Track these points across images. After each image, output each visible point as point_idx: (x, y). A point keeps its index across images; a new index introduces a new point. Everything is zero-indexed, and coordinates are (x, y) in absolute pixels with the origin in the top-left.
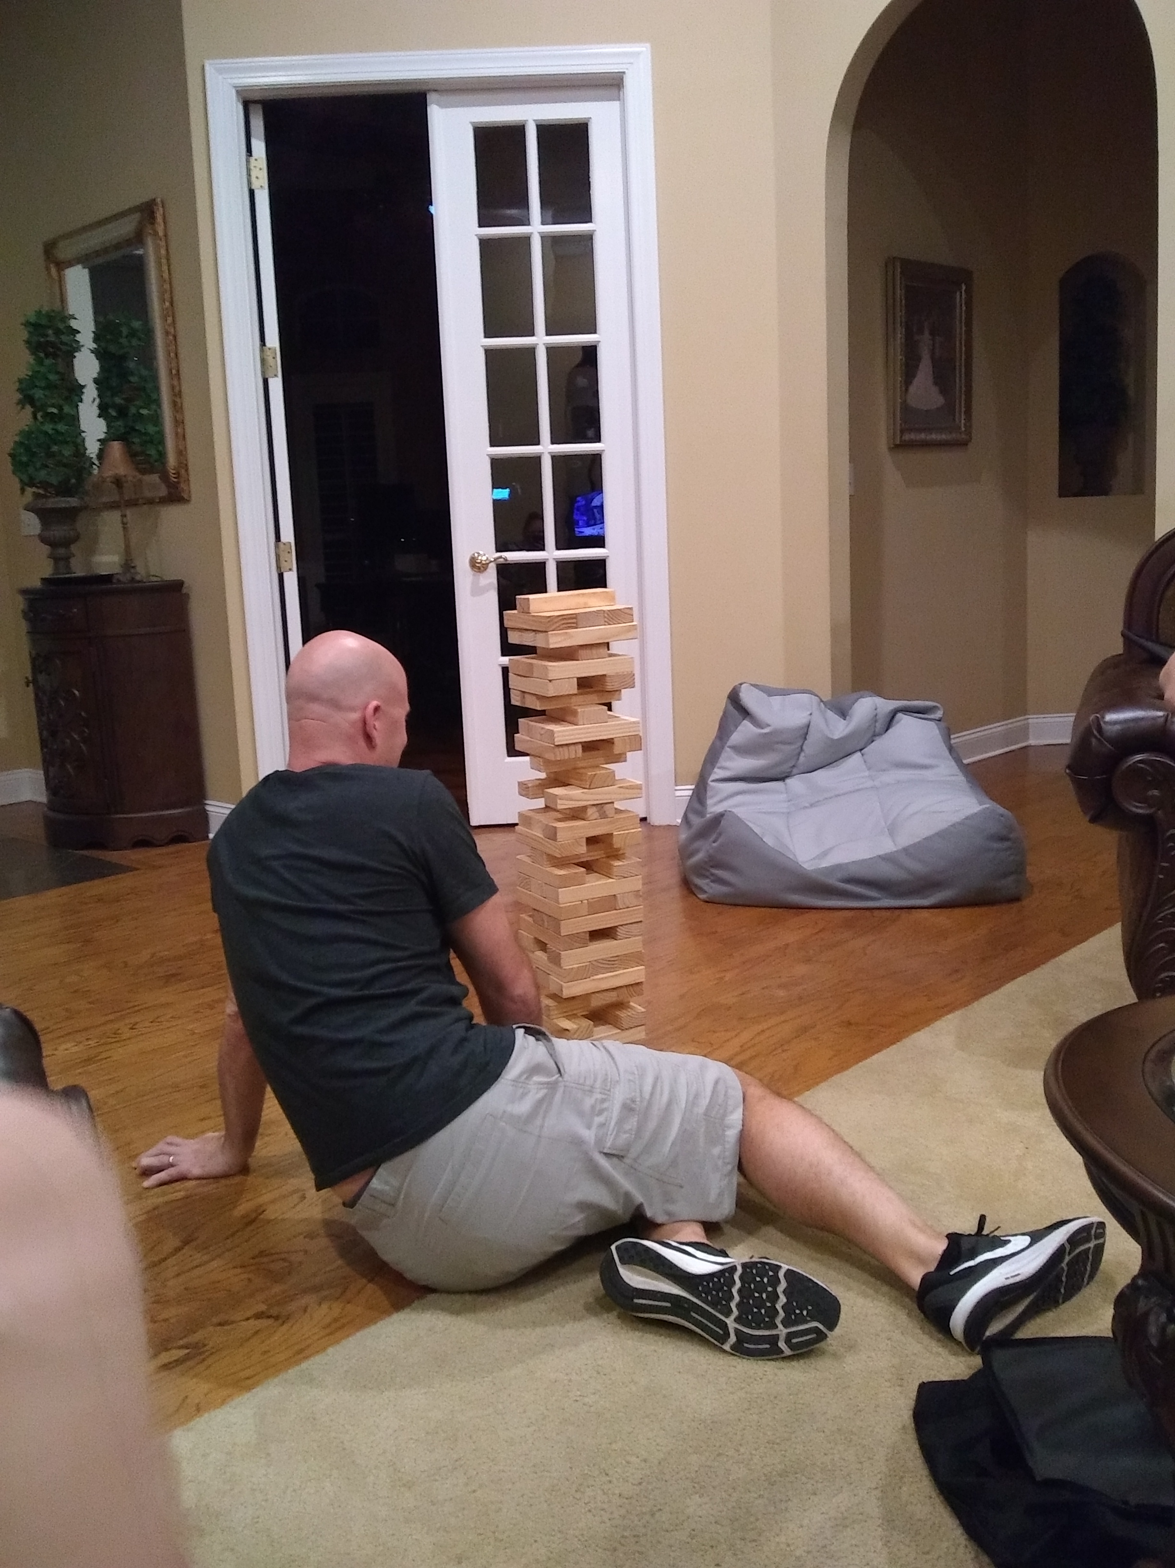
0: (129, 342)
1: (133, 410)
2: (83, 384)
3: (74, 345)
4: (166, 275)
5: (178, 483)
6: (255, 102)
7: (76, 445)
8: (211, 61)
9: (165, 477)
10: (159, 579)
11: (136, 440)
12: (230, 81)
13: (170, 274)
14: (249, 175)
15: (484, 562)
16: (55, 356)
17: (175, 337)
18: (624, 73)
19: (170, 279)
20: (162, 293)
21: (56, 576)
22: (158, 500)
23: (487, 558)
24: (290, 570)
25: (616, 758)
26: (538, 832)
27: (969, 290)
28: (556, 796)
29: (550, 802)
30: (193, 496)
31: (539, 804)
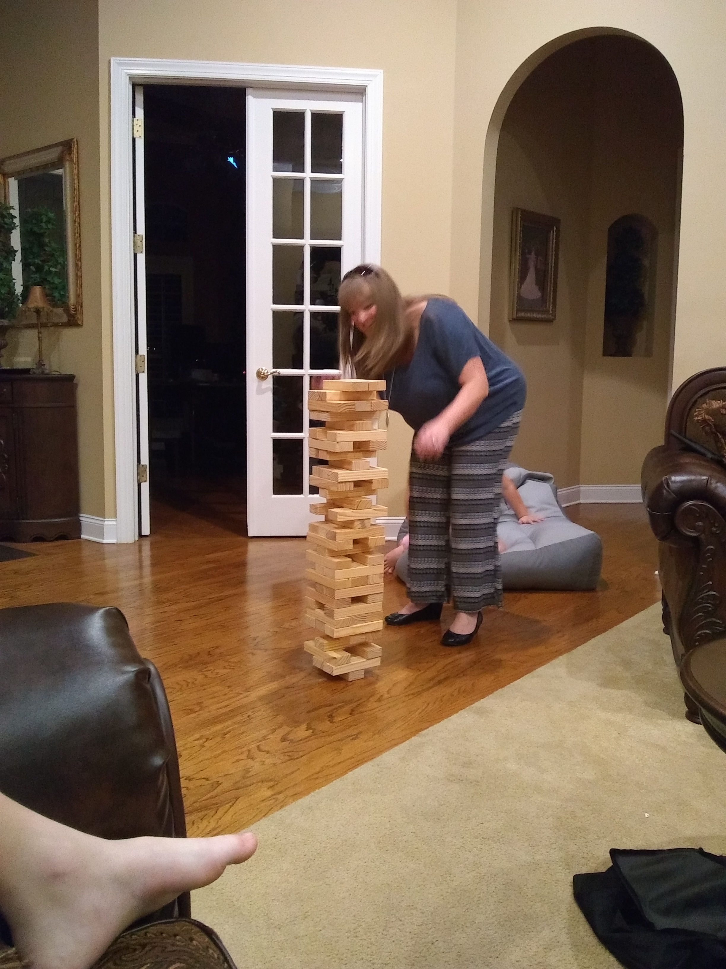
0: (47, 225)
1: (46, 268)
2: (14, 249)
3: (12, 225)
4: (76, 186)
5: (76, 314)
6: (140, 85)
7: (9, 287)
8: (114, 58)
9: (67, 310)
10: (58, 373)
11: (47, 287)
12: (126, 71)
13: (79, 185)
14: (133, 129)
15: (266, 374)
17: (79, 224)
18: (367, 86)
19: (79, 189)
20: (73, 198)
22: (60, 324)
23: (267, 372)
24: (143, 372)
25: (372, 492)
26: (322, 535)
27: (558, 231)
28: (337, 513)
29: (330, 518)
30: (84, 323)
31: (322, 518)
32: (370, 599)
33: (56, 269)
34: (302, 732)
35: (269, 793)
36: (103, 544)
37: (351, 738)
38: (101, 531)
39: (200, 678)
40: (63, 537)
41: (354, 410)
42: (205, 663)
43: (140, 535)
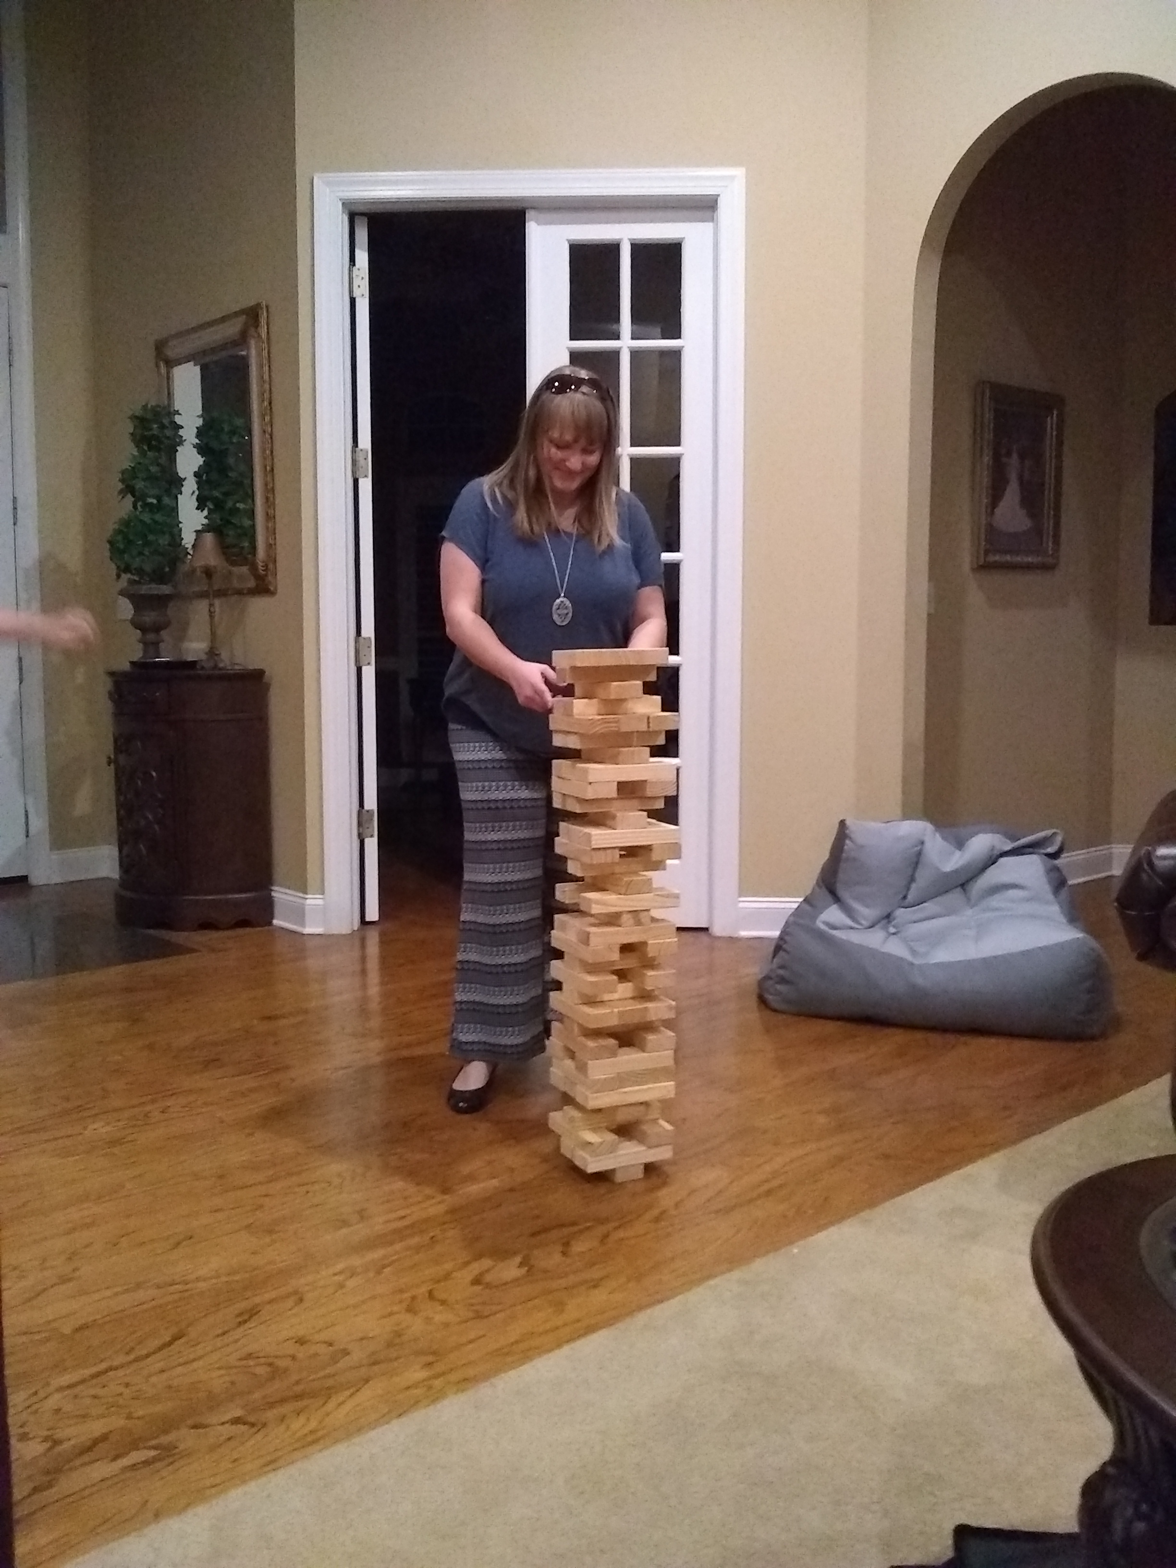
0: (230, 438)
1: (230, 504)
2: (183, 476)
3: (178, 440)
4: (266, 377)
5: (266, 575)
6: (362, 214)
7: (172, 535)
8: (321, 175)
9: (253, 567)
10: (242, 668)
11: (231, 533)
12: (338, 194)
13: (270, 376)
14: (351, 284)
16: (159, 450)
17: (271, 436)
18: (718, 195)
19: (270, 380)
20: (262, 393)
21: (142, 660)
22: (245, 591)
24: (369, 664)
25: (658, 866)
26: (571, 936)
27: (1061, 416)
28: (590, 900)
29: (582, 907)
30: (278, 589)
34: (511, 1270)
36: (303, 934)
37: (590, 1284)
38: (300, 914)
40: (244, 923)
41: (617, 729)
43: (363, 922)
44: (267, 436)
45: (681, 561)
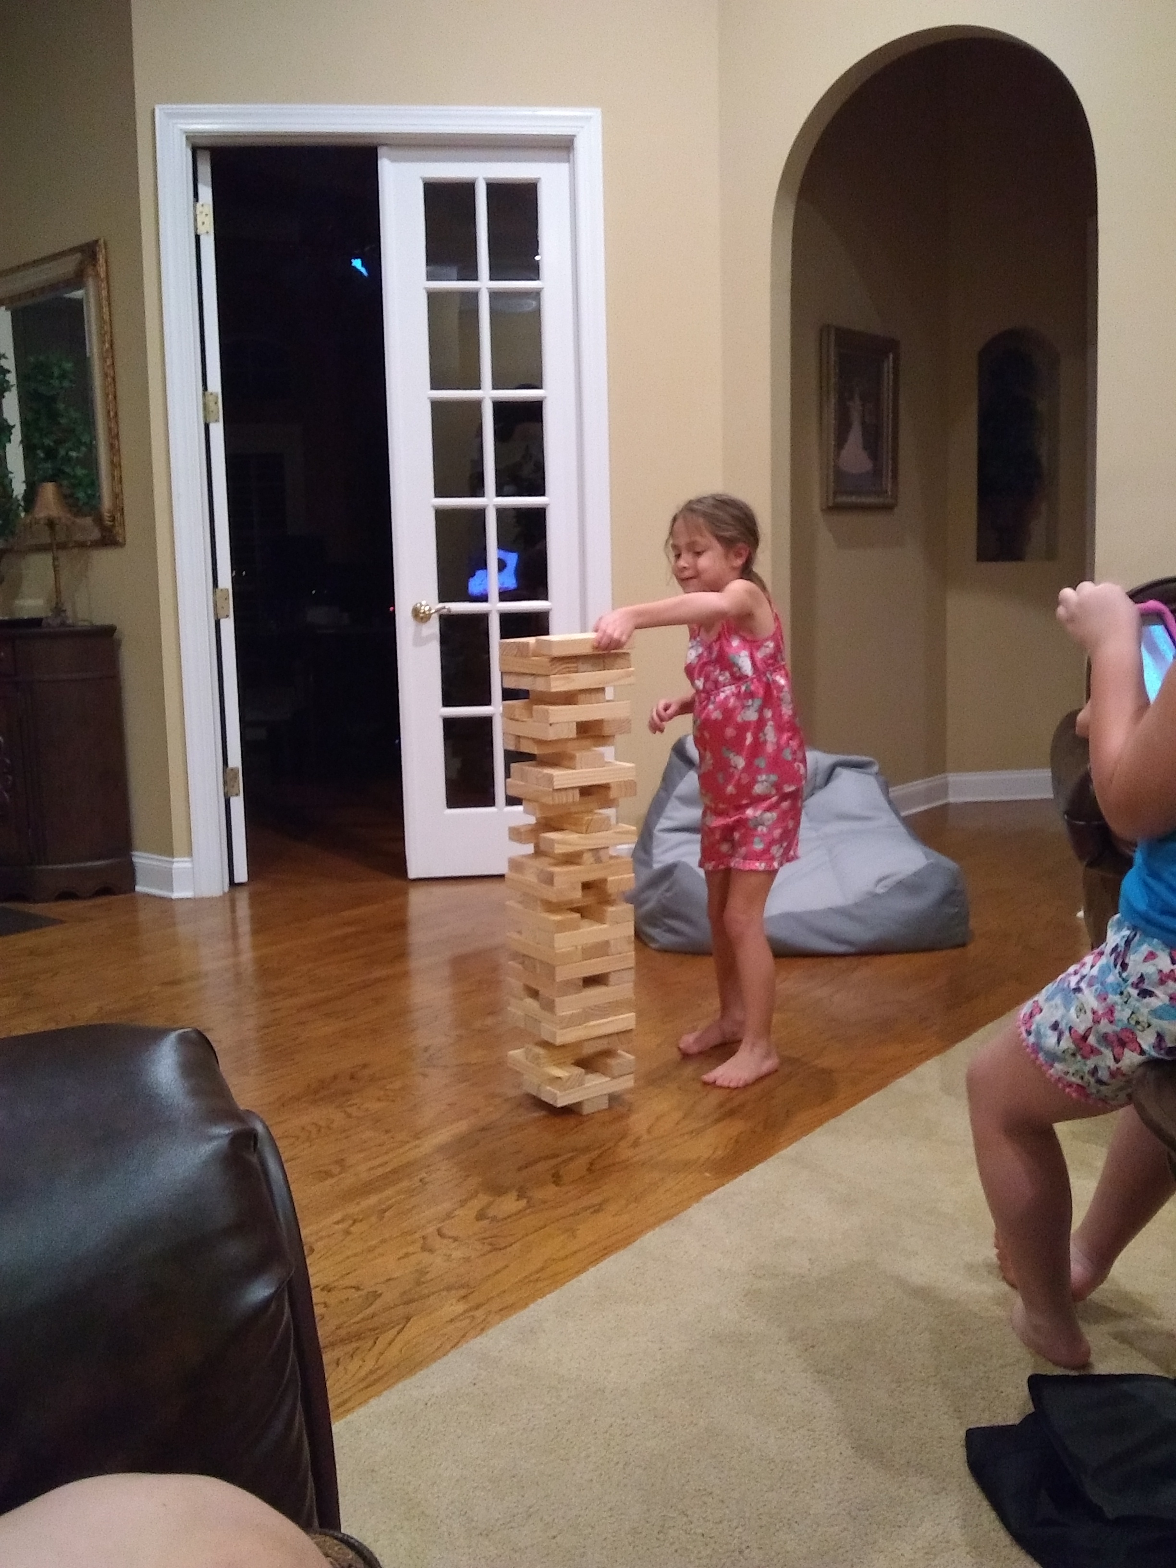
0: (61, 383)
1: (62, 452)
3: (5, 385)
4: (106, 317)
5: (113, 526)
6: (204, 148)
8: (161, 106)
9: (99, 520)
10: (88, 624)
11: (65, 483)
12: (180, 126)
13: (110, 315)
14: (195, 220)
15: (427, 613)
17: (114, 379)
18: (574, 136)
19: (111, 320)
20: (101, 336)
22: (89, 544)
23: (430, 610)
24: (227, 616)
25: (608, 803)
26: (530, 877)
27: (896, 360)
28: (553, 840)
29: (543, 847)
30: (128, 540)
31: (529, 849)
32: (612, 979)
33: (78, 452)
34: (509, 1204)
35: (460, 1308)
36: (172, 899)
37: (592, 1210)
38: (167, 879)
39: (338, 1118)
40: (106, 891)
42: (347, 1093)
43: (232, 884)
44: (109, 379)
45: (547, 505)
